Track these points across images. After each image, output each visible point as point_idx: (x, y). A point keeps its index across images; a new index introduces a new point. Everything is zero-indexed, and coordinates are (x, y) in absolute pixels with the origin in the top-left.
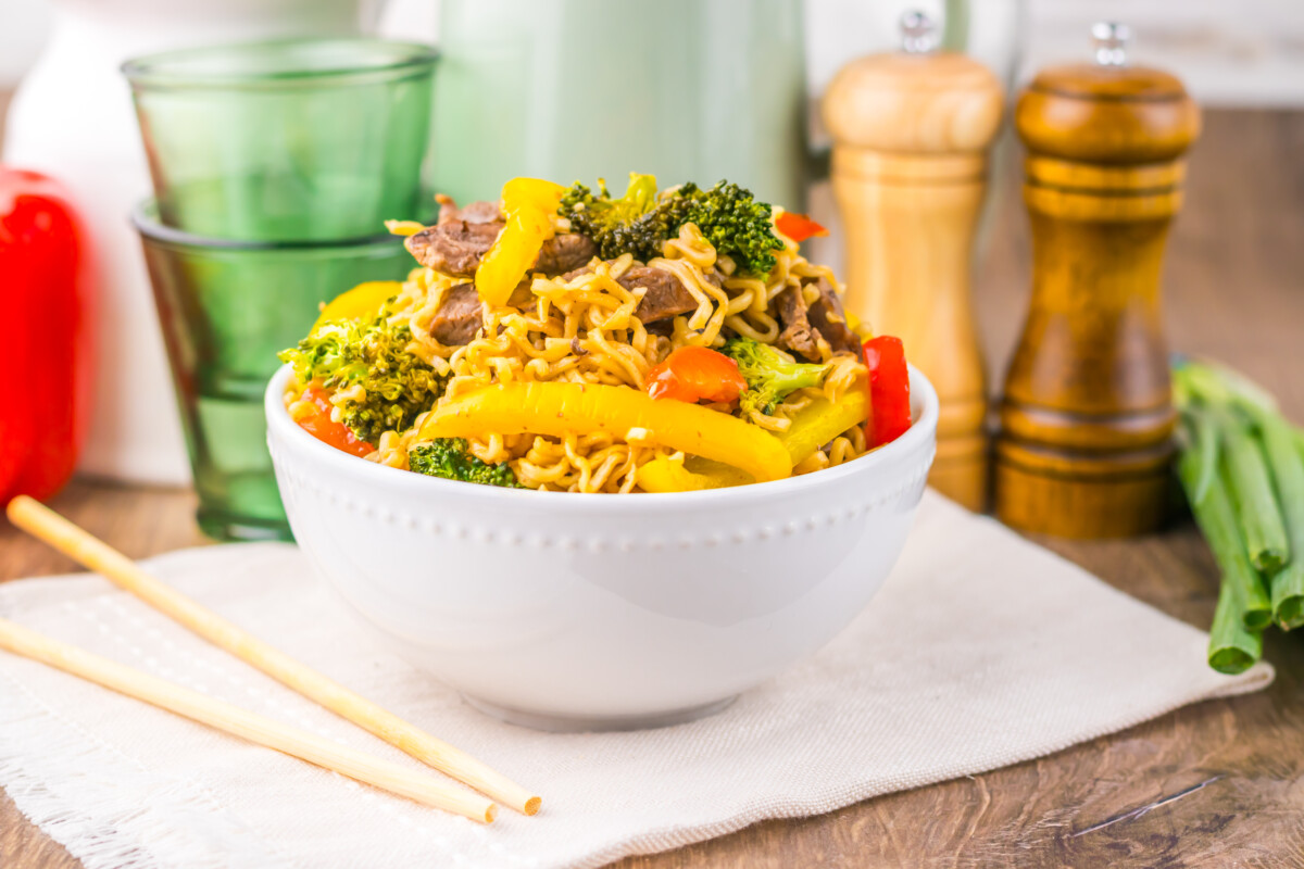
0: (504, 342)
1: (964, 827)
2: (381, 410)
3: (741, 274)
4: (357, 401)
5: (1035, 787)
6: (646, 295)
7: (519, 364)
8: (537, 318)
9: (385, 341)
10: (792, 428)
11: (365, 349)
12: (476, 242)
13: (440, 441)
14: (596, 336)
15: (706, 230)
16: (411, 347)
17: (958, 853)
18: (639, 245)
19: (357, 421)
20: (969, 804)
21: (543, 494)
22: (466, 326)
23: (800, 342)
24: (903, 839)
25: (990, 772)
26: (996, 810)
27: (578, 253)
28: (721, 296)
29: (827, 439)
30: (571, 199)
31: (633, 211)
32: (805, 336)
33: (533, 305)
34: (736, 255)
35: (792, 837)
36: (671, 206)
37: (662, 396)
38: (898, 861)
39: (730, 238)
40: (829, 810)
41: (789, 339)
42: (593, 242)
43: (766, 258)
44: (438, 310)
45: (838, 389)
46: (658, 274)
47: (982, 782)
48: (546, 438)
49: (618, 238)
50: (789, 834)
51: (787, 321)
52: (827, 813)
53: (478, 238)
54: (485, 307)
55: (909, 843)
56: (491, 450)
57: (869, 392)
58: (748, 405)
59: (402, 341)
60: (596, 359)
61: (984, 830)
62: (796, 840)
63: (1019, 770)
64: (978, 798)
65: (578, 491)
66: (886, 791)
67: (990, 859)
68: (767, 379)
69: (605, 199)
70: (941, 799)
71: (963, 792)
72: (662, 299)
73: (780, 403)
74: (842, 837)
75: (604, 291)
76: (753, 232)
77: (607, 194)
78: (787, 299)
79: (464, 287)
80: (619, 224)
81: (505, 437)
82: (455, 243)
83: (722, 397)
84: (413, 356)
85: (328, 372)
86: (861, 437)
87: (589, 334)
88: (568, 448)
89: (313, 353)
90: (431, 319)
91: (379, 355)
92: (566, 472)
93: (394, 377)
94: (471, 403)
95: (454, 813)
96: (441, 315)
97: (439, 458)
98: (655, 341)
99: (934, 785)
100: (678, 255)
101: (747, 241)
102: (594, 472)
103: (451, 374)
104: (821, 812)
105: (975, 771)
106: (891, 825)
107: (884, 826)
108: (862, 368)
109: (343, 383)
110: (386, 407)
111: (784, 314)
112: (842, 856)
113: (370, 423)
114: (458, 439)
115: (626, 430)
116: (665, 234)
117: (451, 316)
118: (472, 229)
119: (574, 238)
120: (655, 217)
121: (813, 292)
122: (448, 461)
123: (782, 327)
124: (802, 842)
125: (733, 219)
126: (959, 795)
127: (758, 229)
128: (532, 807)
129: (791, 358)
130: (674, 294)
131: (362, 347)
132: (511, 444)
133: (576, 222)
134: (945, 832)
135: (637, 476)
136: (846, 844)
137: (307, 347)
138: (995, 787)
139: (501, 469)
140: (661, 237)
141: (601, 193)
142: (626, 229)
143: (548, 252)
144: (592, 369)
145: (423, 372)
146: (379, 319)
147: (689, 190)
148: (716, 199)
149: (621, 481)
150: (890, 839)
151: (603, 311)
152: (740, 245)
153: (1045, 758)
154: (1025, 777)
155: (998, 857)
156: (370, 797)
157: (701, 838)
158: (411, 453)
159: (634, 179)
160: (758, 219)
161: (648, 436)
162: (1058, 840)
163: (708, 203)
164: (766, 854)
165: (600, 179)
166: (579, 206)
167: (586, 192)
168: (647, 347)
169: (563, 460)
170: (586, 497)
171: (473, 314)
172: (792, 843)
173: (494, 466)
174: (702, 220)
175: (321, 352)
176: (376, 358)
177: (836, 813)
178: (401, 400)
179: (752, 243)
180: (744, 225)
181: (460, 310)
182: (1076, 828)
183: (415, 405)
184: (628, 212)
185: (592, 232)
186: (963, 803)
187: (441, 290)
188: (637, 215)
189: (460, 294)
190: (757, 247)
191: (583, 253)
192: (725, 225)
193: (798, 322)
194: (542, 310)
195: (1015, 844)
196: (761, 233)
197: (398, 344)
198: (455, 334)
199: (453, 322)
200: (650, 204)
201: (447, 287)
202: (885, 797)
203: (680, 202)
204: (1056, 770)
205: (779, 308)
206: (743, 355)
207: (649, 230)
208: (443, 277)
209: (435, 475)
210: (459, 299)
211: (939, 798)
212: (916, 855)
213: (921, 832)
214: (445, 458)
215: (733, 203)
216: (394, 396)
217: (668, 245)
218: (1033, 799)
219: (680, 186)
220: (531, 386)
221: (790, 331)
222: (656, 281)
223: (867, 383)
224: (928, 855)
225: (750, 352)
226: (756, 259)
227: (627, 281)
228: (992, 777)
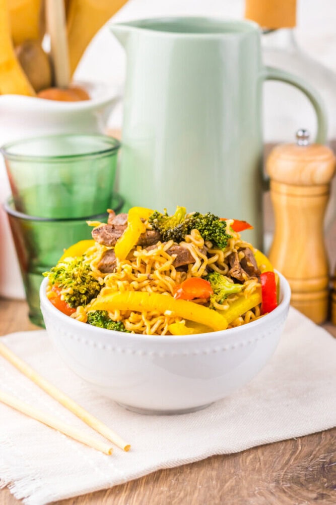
0: (122, 275)
1: (289, 460)
2: (79, 296)
3: (214, 248)
4: (70, 293)
5: (319, 444)
6: (177, 257)
7: (128, 283)
8: (136, 265)
9: (81, 271)
10: (229, 309)
11: (73, 274)
12: (117, 233)
13: (98, 311)
14: (157, 273)
15: (201, 231)
16: (90, 273)
17: (284, 471)
18: (177, 236)
19: (70, 301)
20: (293, 450)
21: (133, 335)
22: (111, 266)
23: (235, 274)
24: (265, 464)
25: (303, 437)
26: (302, 453)
27: (154, 239)
28: (205, 258)
29: (244, 312)
30: (153, 217)
31: (176, 222)
32: (237, 272)
33: (135, 259)
34: (213, 241)
35: (224, 462)
36: (189, 222)
37: (179, 298)
38: (261, 474)
39: (210, 235)
40: (239, 451)
41: (232, 273)
42: (160, 234)
43: (223, 243)
44: (101, 260)
45: (248, 293)
46: (182, 249)
47: (300, 440)
48: (135, 312)
49: (169, 234)
50: (222, 461)
51: (232, 266)
52: (239, 453)
53: (117, 232)
54: (117, 260)
55: (267, 466)
56: (115, 316)
57: (261, 294)
58: (213, 300)
59: (87, 271)
60: (156, 282)
61: (296, 462)
62: (225, 463)
63: (315, 436)
64: (297, 448)
65: (146, 334)
66: (262, 444)
67: (296, 474)
68: (221, 289)
69: (165, 217)
70: (282, 448)
71: (291, 445)
72: (183, 258)
73: (226, 299)
74: (243, 462)
75: (161, 256)
76: (218, 234)
77: (167, 215)
78: (232, 257)
79: (112, 251)
80: (169, 228)
81: (121, 311)
82: (109, 234)
83: (203, 297)
84: (91, 276)
85: (61, 281)
86: (258, 311)
87: (155, 272)
88: (143, 317)
89: (55, 273)
90: (98, 263)
91: (78, 277)
92: (142, 325)
93: (84, 284)
94: (109, 298)
95: (98, 450)
96: (102, 262)
97: (97, 318)
98: (179, 274)
99: (281, 442)
100: (190, 241)
101: (216, 236)
102: (152, 327)
103: (104, 285)
104: (236, 452)
105: (297, 436)
106: (262, 458)
107: (259, 458)
108: (259, 285)
109: (64, 287)
110: (81, 295)
111: (231, 263)
112: (241, 471)
113: (75, 302)
114: (104, 311)
115: (165, 311)
116: (187, 232)
117: (105, 262)
118: (116, 228)
119: (153, 232)
120: (183, 226)
121: (242, 254)
122: (101, 319)
123: (230, 267)
124: (227, 464)
125: (211, 228)
126: (290, 446)
127: (220, 232)
128: (127, 449)
129: (232, 281)
130: (188, 257)
131: (72, 273)
132: (123, 314)
133: (154, 227)
134: (281, 461)
135: (168, 328)
136: (243, 465)
137: (53, 271)
138: (304, 443)
139: (119, 323)
140: (185, 234)
141: (165, 214)
142: (172, 230)
143: (143, 238)
144: (155, 286)
145: (95, 283)
146: (80, 262)
147: (197, 215)
148: (206, 220)
149: (162, 330)
150: (260, 464)
151: (160, 263)
152: (214, 238)
153: (326, 431)
154: (316, 439)
155: (299, 474)
156: (69, 442)
157: (188, 463)
158: (88, 314)
159: (178, 209)
160: (221, 228)
161: (172, 314)
162: (323, 467)
163: (203, 221)
164: (212, 469)
165: (165, 209)
166: (155, 220)
167: (158, 215)
168: (176, 277)
169: (141, 321)
170: (148, 337)
171: (113, 262)
172: (223, 464)
173: (116, 322)
174: (200, 228)
175: (59, 273)
176: (77, 277)
177: (242, 452)
178: (86, 293)
179: (218, 237)
180: (215, 230)
181: (109, 260)
182: (331, 462)
183: (92, 295)
184: (174, 223)
185: (159, 231)
186: (290, 450)
187: (102, 252)
188: (177, 224)
189: (109, 253)
190: (220, 239)
191: (156, 238)
192: (209, 230)
193: (236, 266)
194: (138, 262)
195: (307, 468)
196: (221, 234)
197: (85, 272)
198: (107, 269)
199: (106, 265)
200: (183, 219)
201: (105, 250)
202: (262, 446)
203: (192, 220)
204: (329, 436)
205: (229, 261)
206: (213, 279)
207: (180, 231)
208: (103, 246)
209: (95, 325)
210: (109, 255)
211: (282, 447)
212: (269, 471)
213: (273, 461)
214: (99, 318)
215: (212, 222)
216: (83, 292)
217: (187, 237)
218: (317, 449)
219: (194, 213)
220: (131, 293)
221: (232, 270)
222: (181, 252)
223: (261, 289)
224: (273, 472)
225: (216, 278)
226: (219, 243)
227: (169, 252)
228: (304, 439)
